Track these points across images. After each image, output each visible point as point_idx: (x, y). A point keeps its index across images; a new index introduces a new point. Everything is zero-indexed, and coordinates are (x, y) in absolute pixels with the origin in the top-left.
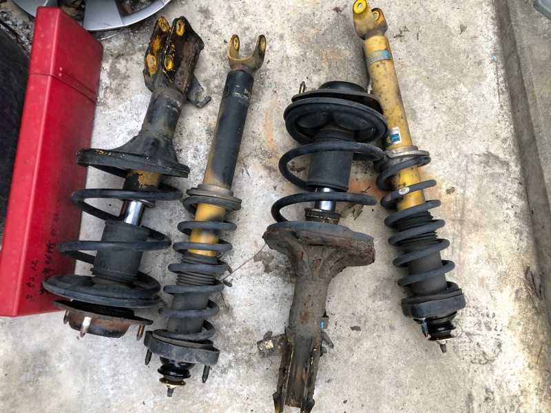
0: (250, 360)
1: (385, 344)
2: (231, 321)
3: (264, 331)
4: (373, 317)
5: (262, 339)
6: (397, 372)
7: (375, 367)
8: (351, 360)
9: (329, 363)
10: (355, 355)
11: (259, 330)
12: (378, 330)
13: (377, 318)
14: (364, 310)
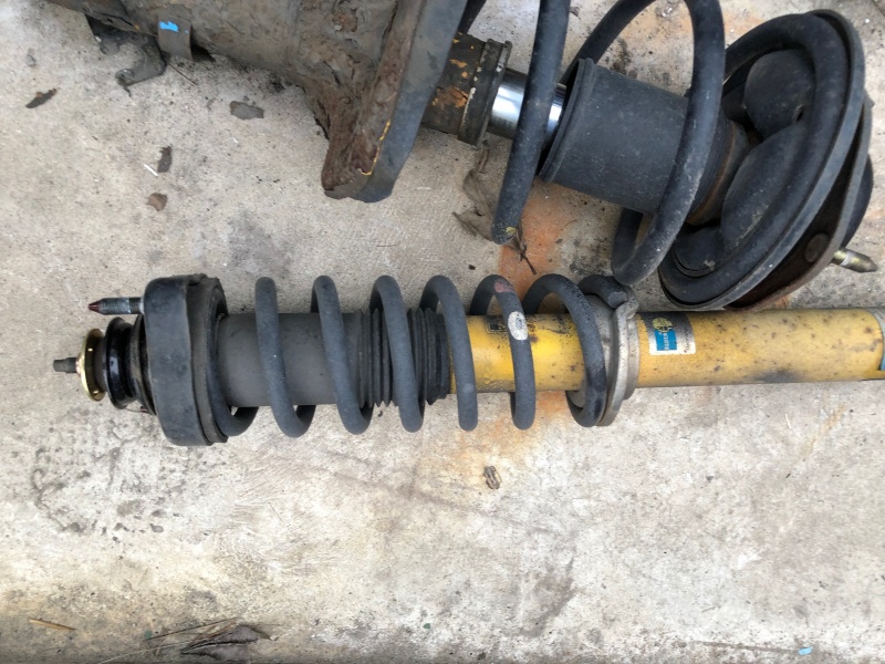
1: (116, 231)
4: (190, 213)
6: (37, 248)
7: (56, 193)
8: (82, 133)
9: (81, 69)
10: (94, 144)
12: (153, 219)
13: (185, 223)
14: (210, 191)
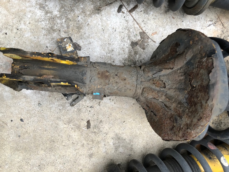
0: (54, 31)
1: (77, 151)
2: (88, 13)
3: (81, 43)
4: (99, 139)
5: (74, 41)
6: (53, 164)
7: (56, 144)
8: (60, 123)
9: (57, 103)
10: (65, 126)
11: (81, 38)
12: (88, 144)
